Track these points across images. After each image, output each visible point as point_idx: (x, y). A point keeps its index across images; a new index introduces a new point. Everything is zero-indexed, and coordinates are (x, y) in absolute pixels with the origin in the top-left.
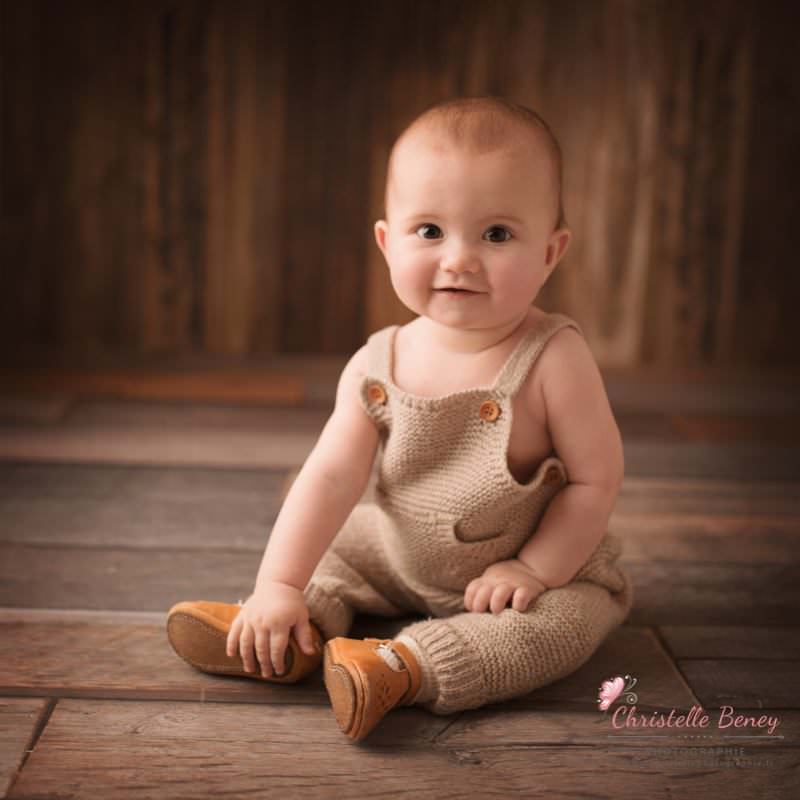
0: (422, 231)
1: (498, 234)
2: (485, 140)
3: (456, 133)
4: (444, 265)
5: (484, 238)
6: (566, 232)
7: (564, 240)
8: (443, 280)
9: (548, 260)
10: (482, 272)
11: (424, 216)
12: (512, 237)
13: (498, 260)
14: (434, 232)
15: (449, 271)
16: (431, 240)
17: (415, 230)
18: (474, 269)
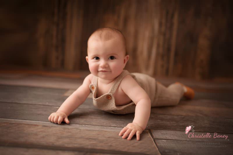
0: (95, 58)
1: (112, 58)
2: (107, 38)
3: (100, 36)
4: (100, 66)
5: (109, 59)
6: (128, 56)
7: (127, 57)
8: (100, 69)
9: (124, 62)
10: (109, 67)
11: (95, 55)
12: (115, 58)
13: (112, 64)
14: (97, 58)
15: (101, 67)
16: (97, 60)
17: (93, 58)
18: (107, 66)
